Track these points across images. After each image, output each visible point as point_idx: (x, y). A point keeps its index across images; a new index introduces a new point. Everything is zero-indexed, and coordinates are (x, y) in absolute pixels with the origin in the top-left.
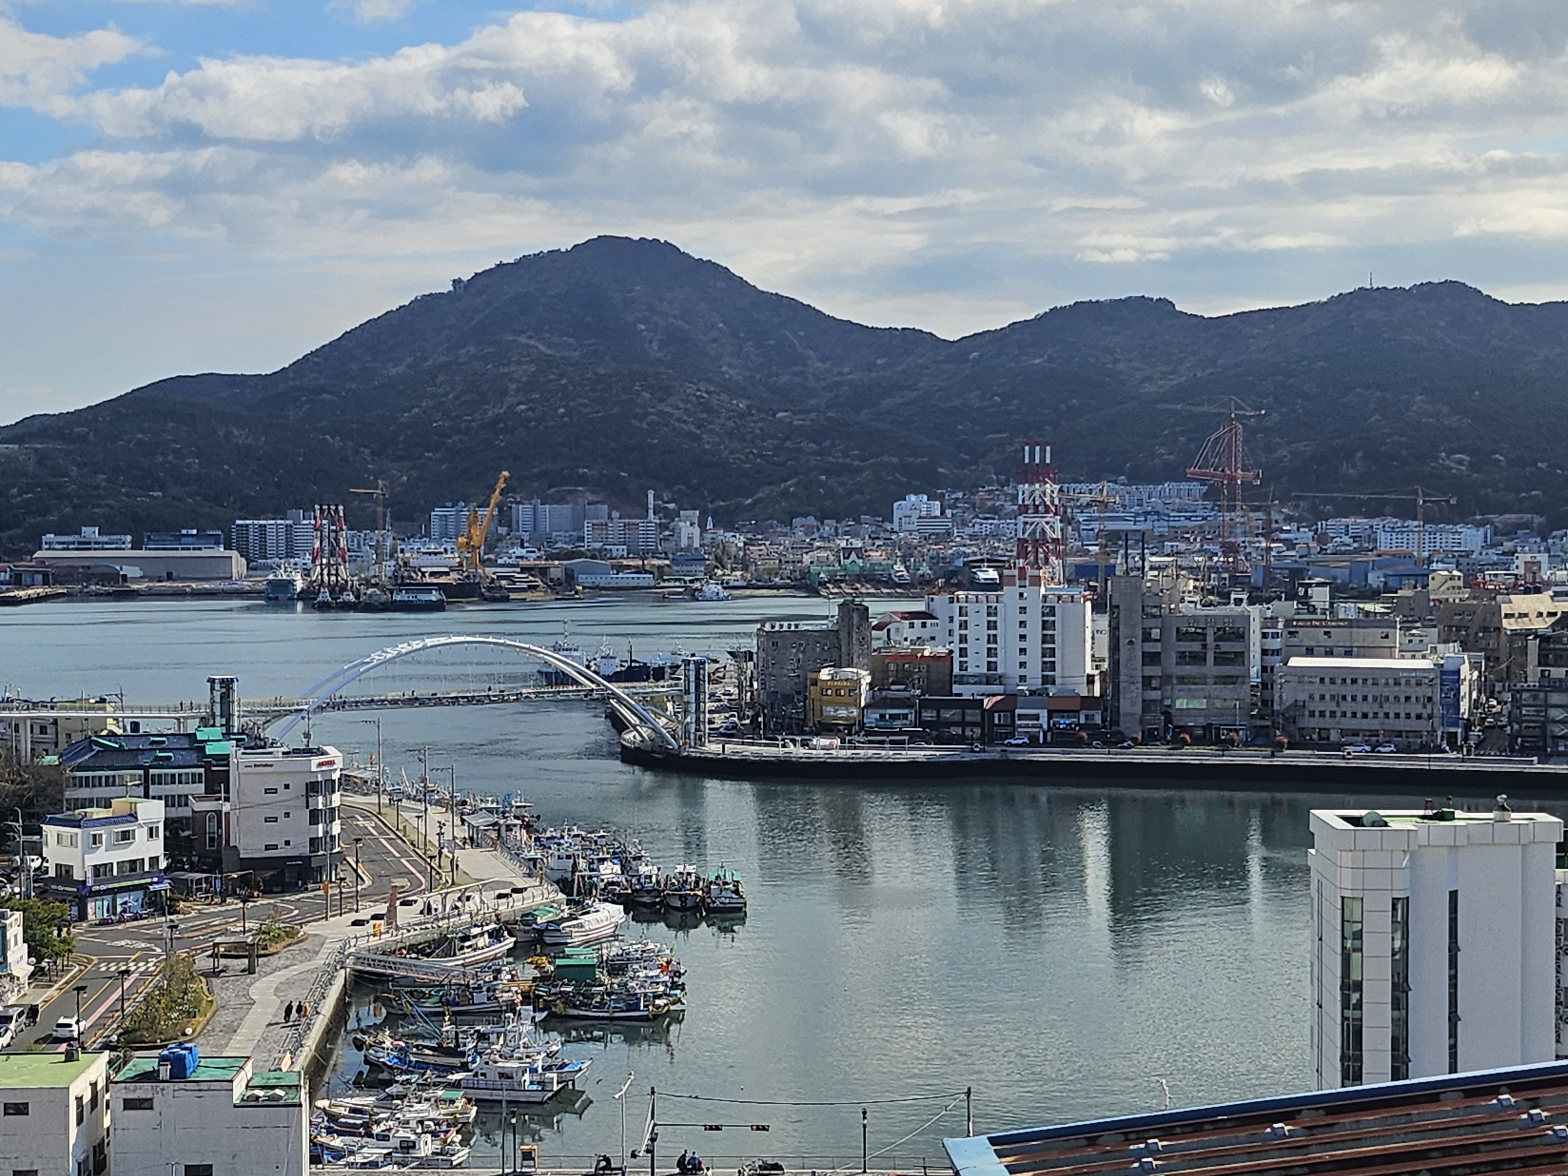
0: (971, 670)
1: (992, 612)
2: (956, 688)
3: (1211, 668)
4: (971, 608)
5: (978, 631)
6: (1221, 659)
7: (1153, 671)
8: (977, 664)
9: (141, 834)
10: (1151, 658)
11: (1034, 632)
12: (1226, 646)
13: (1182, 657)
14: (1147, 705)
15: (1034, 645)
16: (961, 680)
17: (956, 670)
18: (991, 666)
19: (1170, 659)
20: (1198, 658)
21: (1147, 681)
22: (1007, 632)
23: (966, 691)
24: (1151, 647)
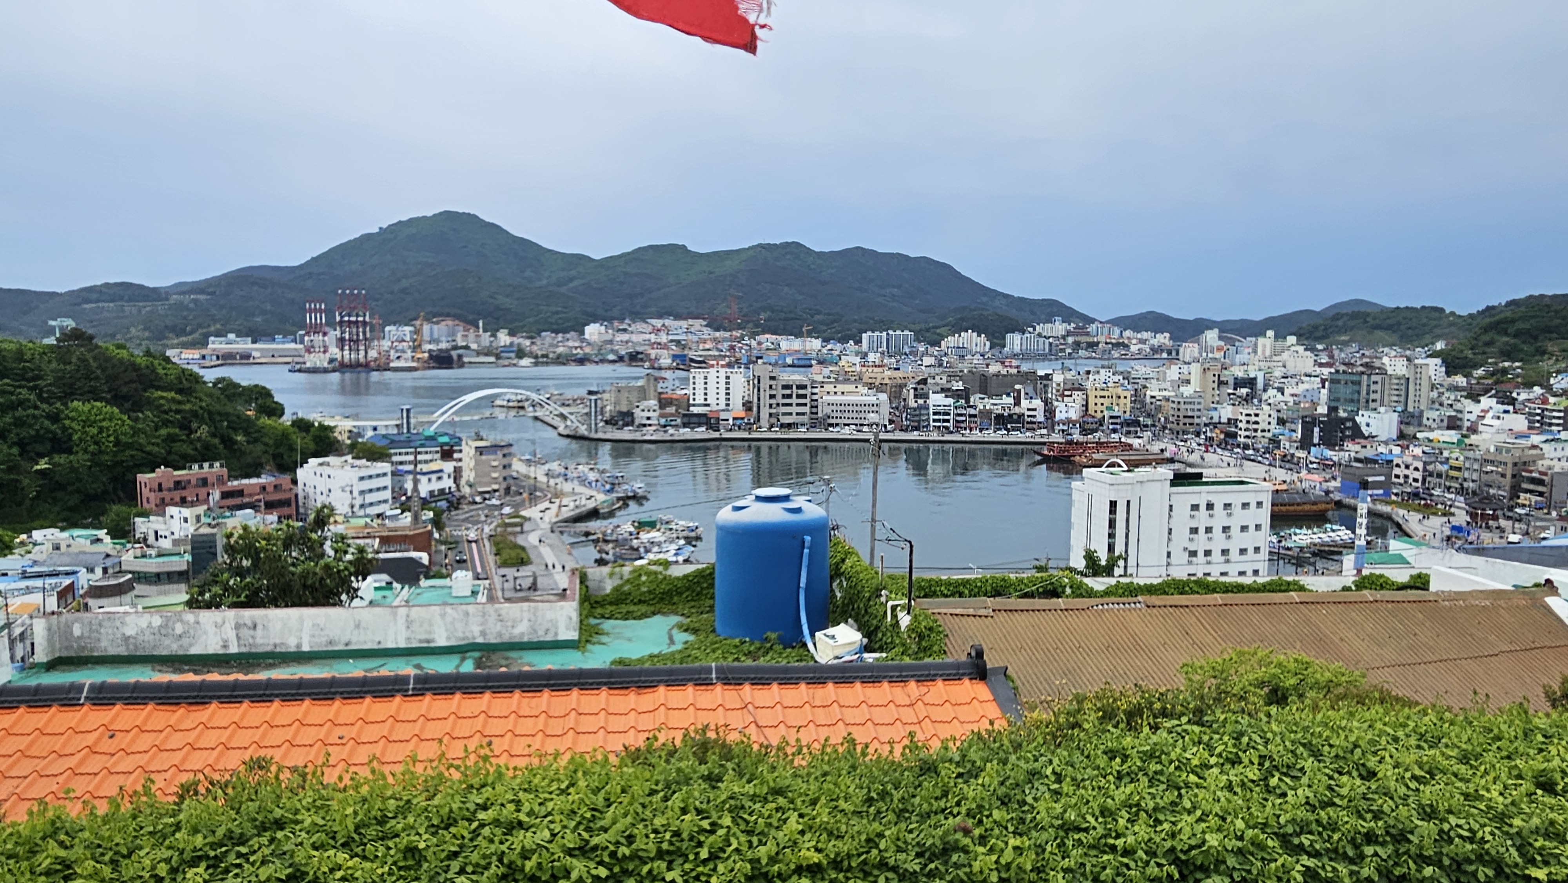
0: (697, 402)
1: (706, 378)
2: (691, 409)
3: (794, 400)
4: (697, 376)
5: (700, 385)
6: (799, 396)
7: (773, 401)
8: (700, 400)
9: (445, 476)
10: (772, 397)
11: (722, 386)
12: (801, 392)
13: (784, 396)
14: (771, 415)
15: (722, 391)
16: (694, 405)
17: (691, 402)
18: (706, 399)
19: (779, 397)
20: (790, 396)
21: (771, 406)
22: (711, 386)
23: (695, 410)
24: (773, 392)
